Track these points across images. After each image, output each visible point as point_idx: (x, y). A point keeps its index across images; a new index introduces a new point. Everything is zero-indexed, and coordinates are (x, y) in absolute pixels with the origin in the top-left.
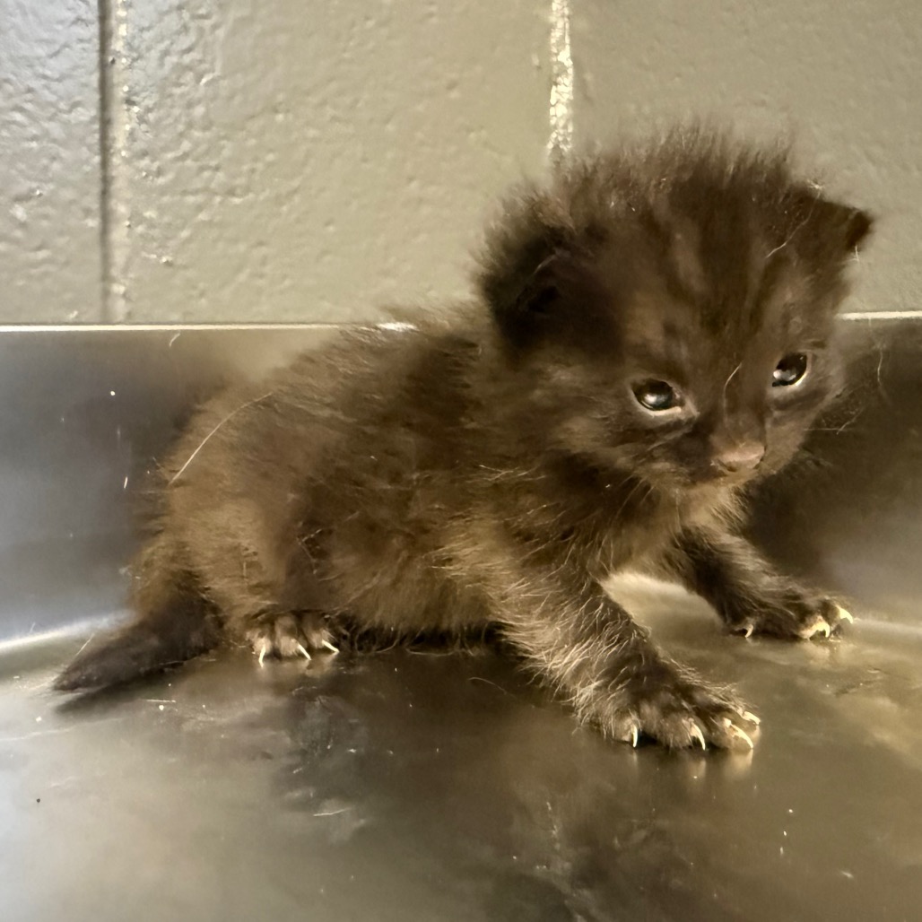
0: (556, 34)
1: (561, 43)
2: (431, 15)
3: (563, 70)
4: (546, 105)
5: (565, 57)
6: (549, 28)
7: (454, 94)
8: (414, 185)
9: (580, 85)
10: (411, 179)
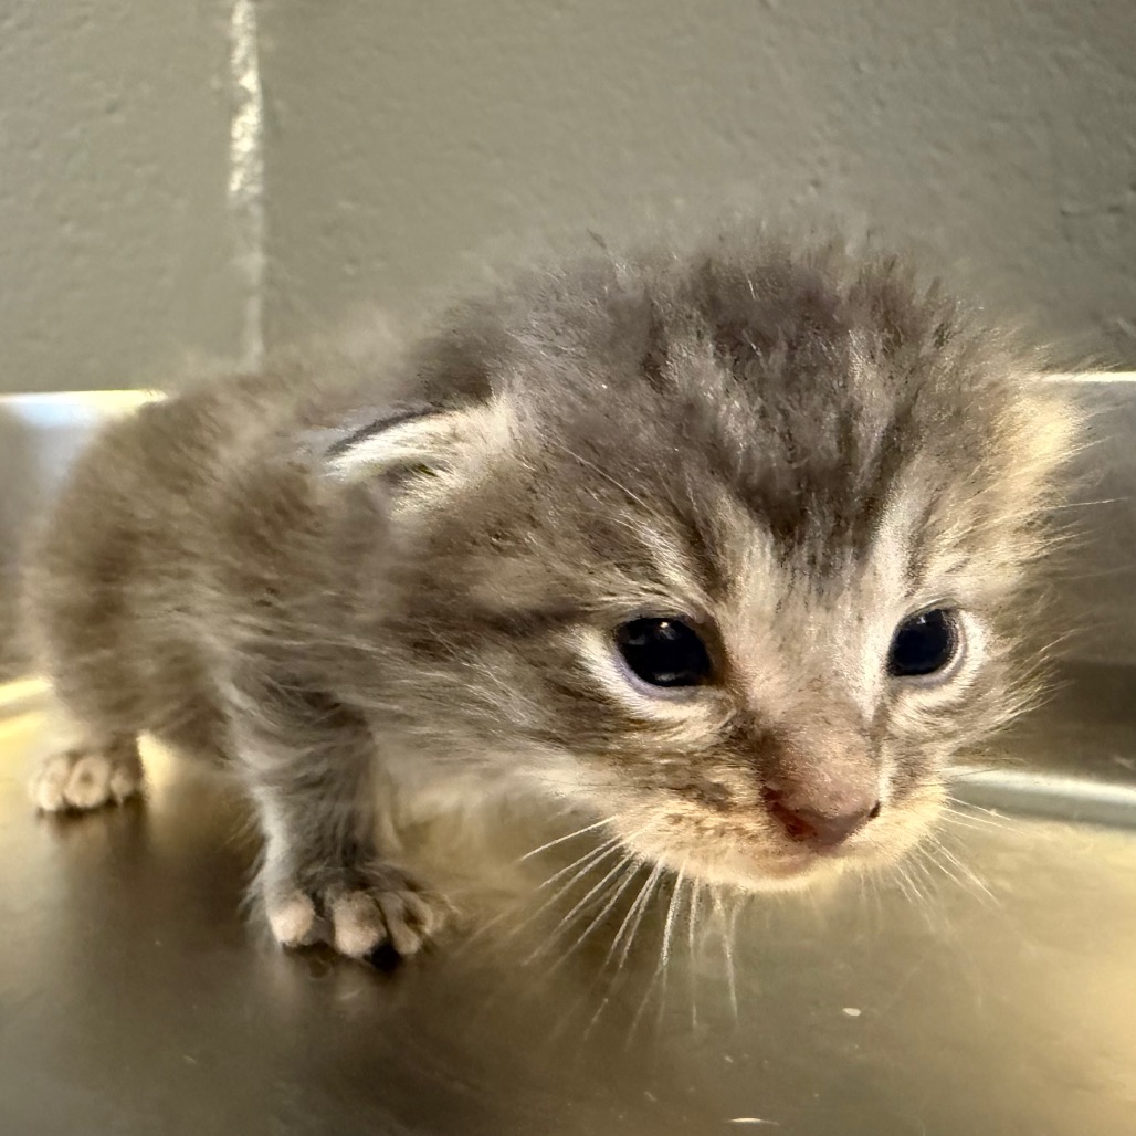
0: (239, 54)
1: (245, 65)
2: (85, 18)
3: (247, 96)
4: (226, 139)
5: (250, 81)
6: (230, 46)
7: (118, 119)
8: (68, 228)
9: (269, 117)
10: (63, 220)
